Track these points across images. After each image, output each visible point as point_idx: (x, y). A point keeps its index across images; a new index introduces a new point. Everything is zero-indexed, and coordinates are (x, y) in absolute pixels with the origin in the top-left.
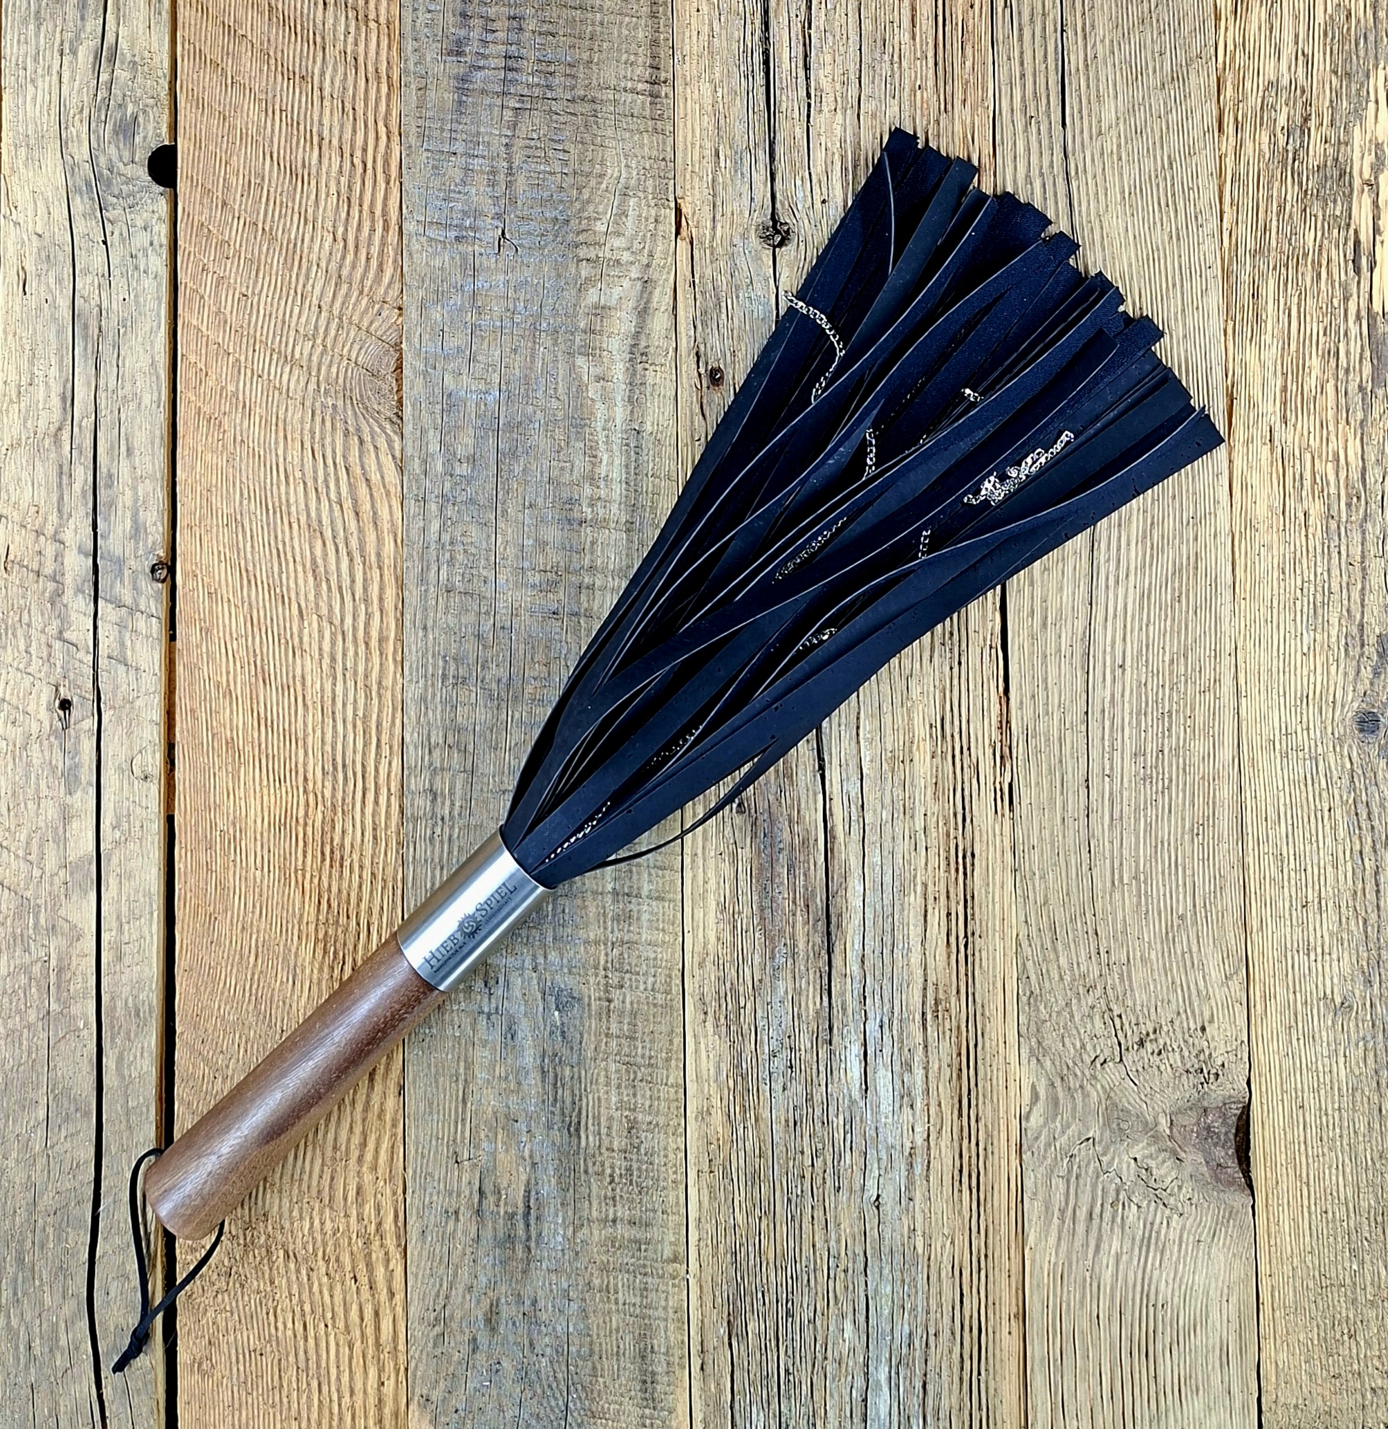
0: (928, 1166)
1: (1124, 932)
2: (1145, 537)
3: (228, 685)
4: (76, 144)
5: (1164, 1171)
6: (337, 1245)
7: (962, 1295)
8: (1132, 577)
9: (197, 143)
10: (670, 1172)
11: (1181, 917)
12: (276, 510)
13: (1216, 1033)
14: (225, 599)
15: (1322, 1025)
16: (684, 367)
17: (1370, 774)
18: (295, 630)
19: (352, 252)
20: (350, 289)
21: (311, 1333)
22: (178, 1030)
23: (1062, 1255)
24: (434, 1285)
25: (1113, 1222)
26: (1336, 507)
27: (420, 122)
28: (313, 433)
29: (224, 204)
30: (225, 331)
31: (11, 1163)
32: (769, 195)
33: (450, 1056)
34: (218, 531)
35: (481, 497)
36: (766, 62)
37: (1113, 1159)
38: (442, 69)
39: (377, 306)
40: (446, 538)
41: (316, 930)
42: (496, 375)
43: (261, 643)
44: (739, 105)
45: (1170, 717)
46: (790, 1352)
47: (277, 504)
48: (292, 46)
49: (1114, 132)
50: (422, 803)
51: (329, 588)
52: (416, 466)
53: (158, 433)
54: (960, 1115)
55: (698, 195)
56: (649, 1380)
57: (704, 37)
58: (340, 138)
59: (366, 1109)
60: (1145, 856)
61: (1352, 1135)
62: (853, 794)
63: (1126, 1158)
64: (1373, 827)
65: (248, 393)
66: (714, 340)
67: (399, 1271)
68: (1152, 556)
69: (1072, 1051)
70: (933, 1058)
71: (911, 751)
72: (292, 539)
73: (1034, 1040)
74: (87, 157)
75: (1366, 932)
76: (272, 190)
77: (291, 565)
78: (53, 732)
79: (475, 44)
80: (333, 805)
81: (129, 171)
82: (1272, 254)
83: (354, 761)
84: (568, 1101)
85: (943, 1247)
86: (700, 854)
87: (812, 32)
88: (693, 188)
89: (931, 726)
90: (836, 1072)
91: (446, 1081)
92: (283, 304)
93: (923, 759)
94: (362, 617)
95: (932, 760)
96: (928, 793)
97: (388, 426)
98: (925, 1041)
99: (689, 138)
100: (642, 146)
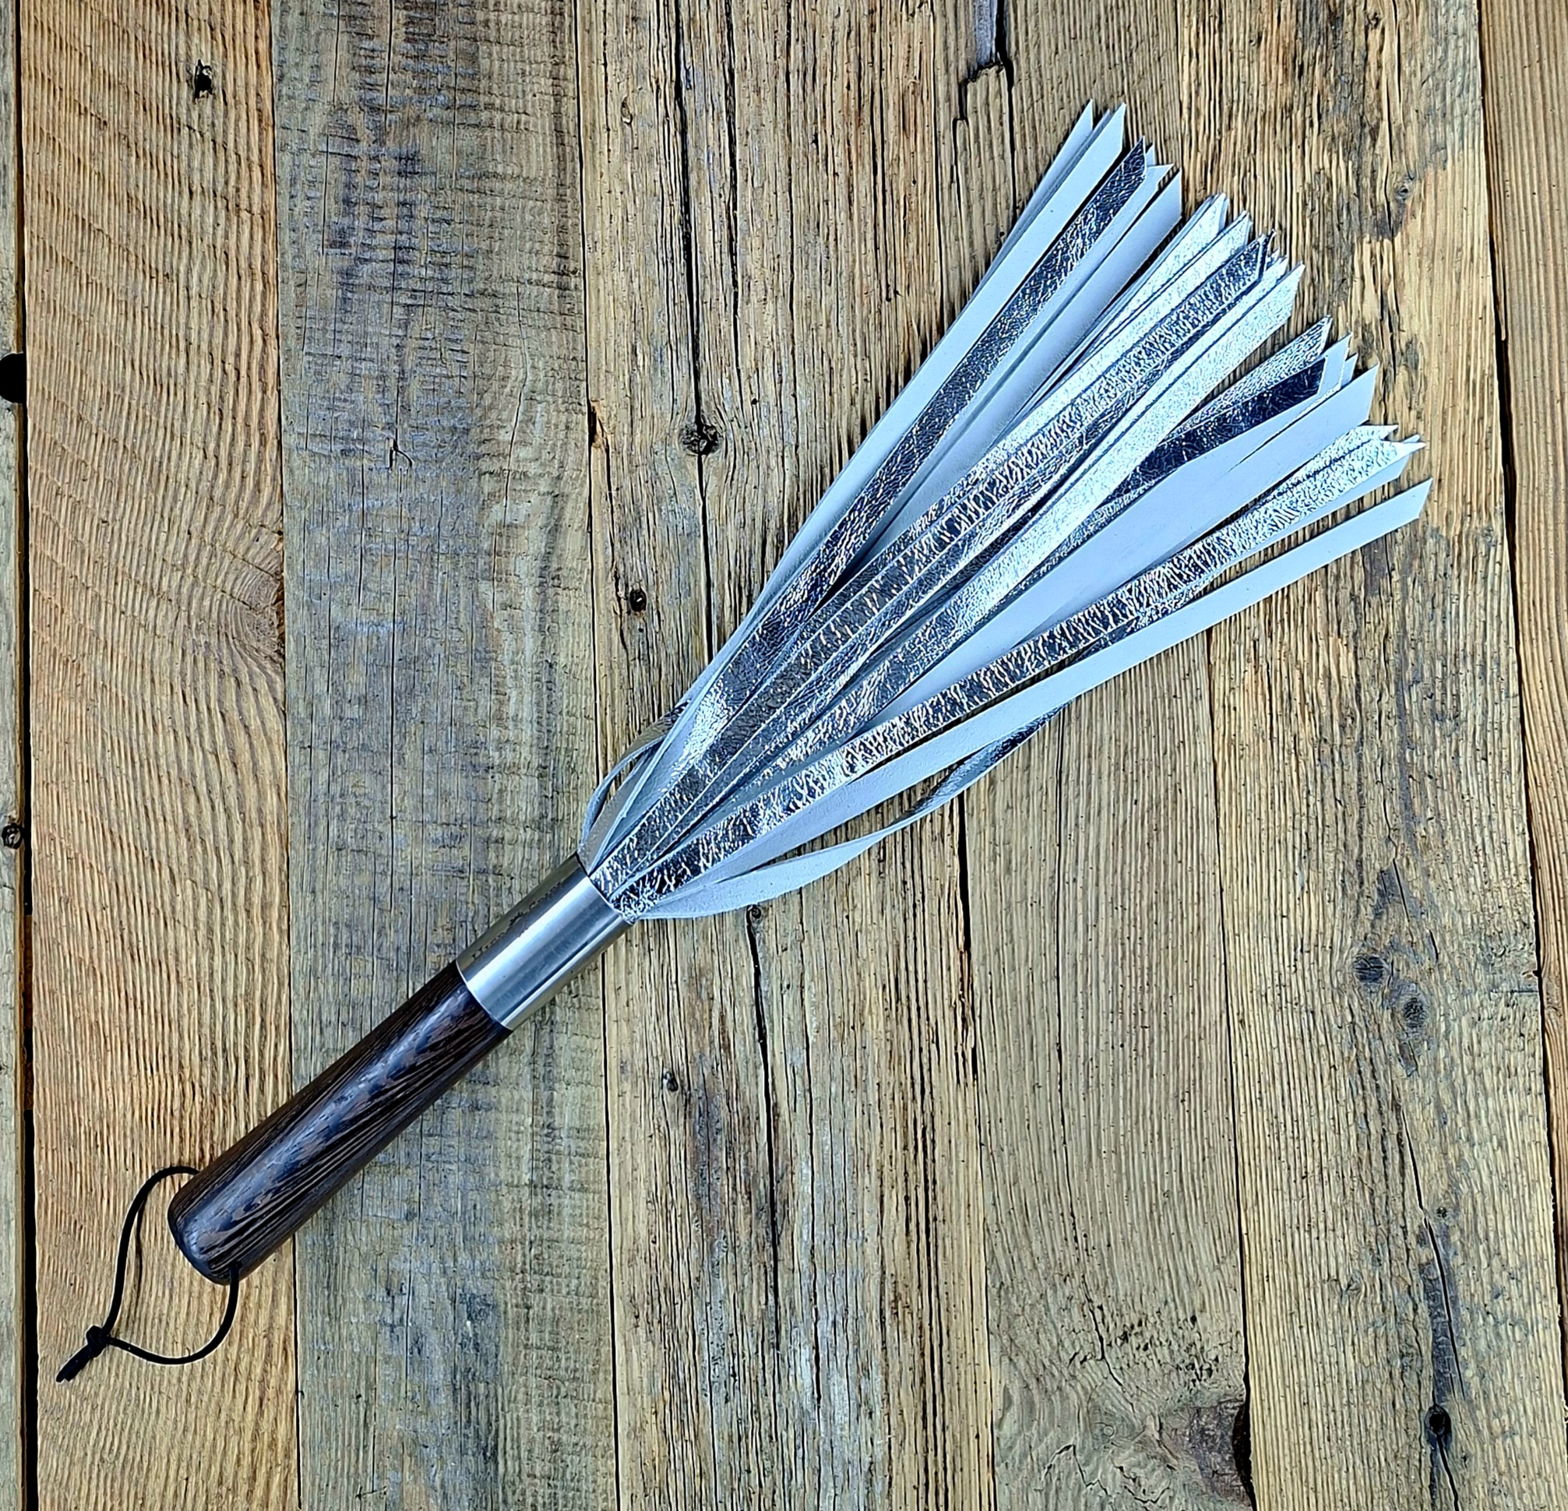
0: (890, 1484)
1: (1104, 1213)
2: (1117, 770)
3: (92, 962)
5: (1154, 1481)
8: (1104, 813)
9: (49, 352)
10: (600, 1499)
11: (1167, 1194)
12: (142, 763)
13: (1208, 1323)
14: (87, 865)
15: (1327, 1309)
16: (602, 590)
17: (1373, 1027)
18: (167, 899)
19: (225, 471)
20: (223, 512)
22: (40, 1355)
26: (1329, 730)
27: (300, 323)
28: (183, 674)
29: (80, 419)
30: (82, 563)
32: (693, 395)
33: (349, 1375)
34: (77, 789)
35: (374, 743)
36: (687, 248)
37: (1097, 1469)
38: (324, 263)
39: (254, 531)
40: (335, 789)
42: (390, 605)
43: (128, 913)
44: (657, 298)
45: (1150, 968)
47: (144, 757)
48: (154, 241)
51: (205, 850)
52: (301, 709)
53: (8, 679)
54: (925, 1427)
55: (613, 398)
57: (617, 221)
58: (210, 343)
60: (1125, 1127)
61: (1363, 1433)
62: (798, 1067)
63: (1111, 1467)
64: (1378, 1087)
65: (109, 631)
66: (634, 560)
68: (1126, 789)
69: (1048, 1348)
70: (893, 1361)
71: (861, 1014)
72: (161, 795)
73: (1005, 1337)
75: (1373, 1204)
76: (134, 403)
77: (161, 824)
79: (361, 234)
80: (214, 1097)
83: (235, 1044)
84: (483, 1422)
86: (627, 1138)
87: (738, 213)
88: (608, 389)
89: (884, 987)
90: (784, 1380)
91: (345, 1404)
92: (148, 530)
93: (876, 1023)
94: (243, 881)
95: (885, 1025)
96: (882, 1065)
97: (268, 666)
98: (884, 1342)
99: (603, 333)
100: (550, 344)
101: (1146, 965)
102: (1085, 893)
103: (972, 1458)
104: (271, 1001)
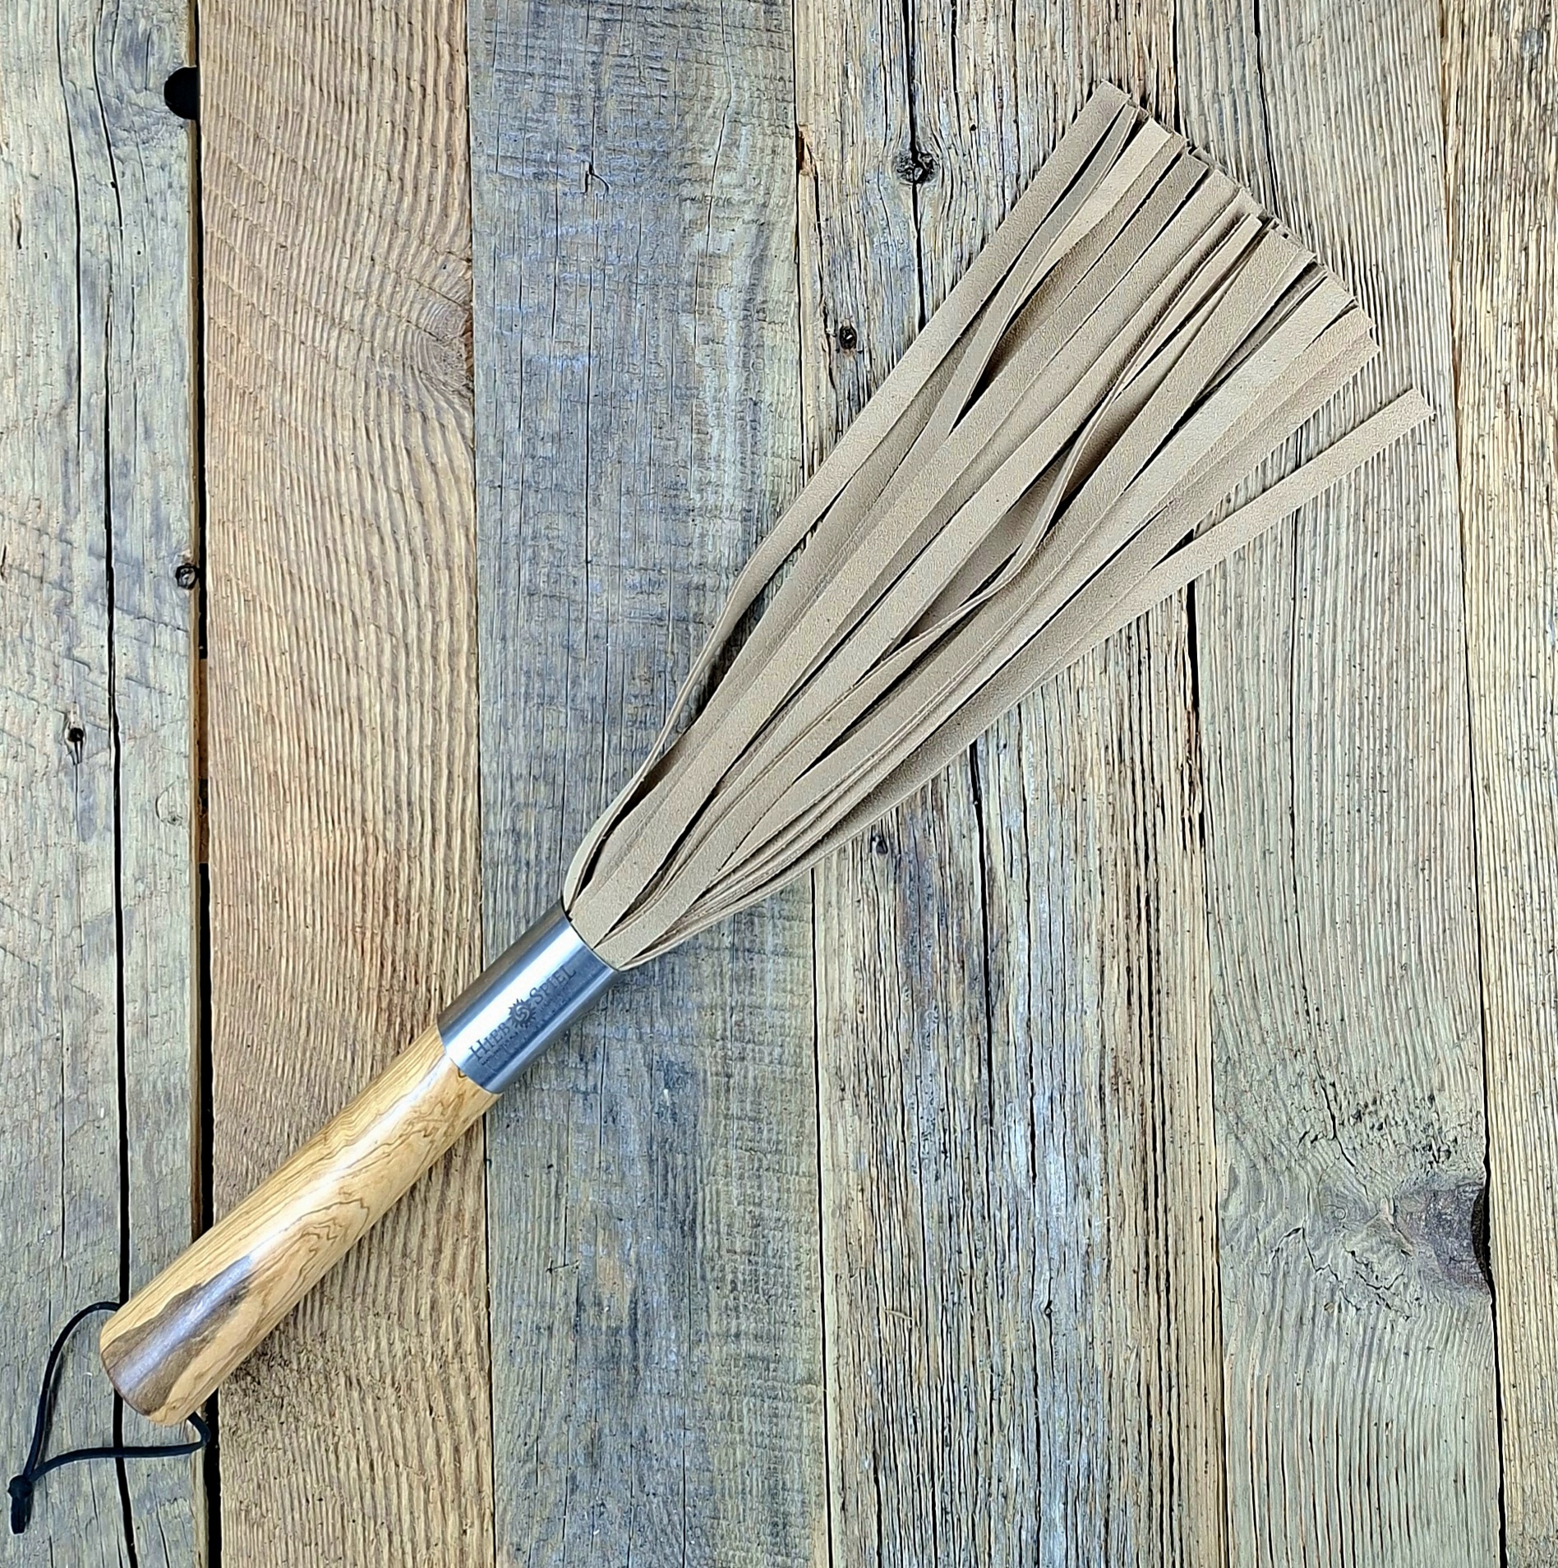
0: (1109, 1267)
1: (1338, 985)
2: (1356, 520)
3: (270, 709)
4: (77, 68)
5: (1388, 1267)
6: (407, 1369)
7: (1150, 1417)
8: (1342, 565)
9: (223, 66)
10: (803, 1278)
11: (1404, 967)
12: (324, 501)
13: (1447, 1103)
14: (265, 608)
16: (809, 327)
18: (349, 644)
19: (410, 193)
20: (408, 237)
21: (379, 1473)
22: (216, 1118)
23: (1268, 1368)
24: (525, 1414)
25: (1328, 1326)
27: (490, 37)
28: (366, 409)
29: (257, 137)
30: (260, 289)
31: (21, 1277)
32: (908, 121)
33: (539, 1145)
34: (255, 527)
35: (568, 483)
37: (1327, 1253)
39: (441, 258)
40: (528, 531)
41: (379, 997)
42: (585, 338)
43: (309, 660)
44: (870, 15)
45: (1389, 730)
46: (947, 1488)
47: (325, 495)
49: (1318, 42)
50: (502, 846)
51: (389, 593)
52: (491, 446)
53: (181, 411)
54: (1146, 1209)
55: (823, 123)
56: (780, 1522)
58: (394, 58)
59: (441, 1208)
60: (1361, 896)
62: (1014, 830)
63: (1342, 1252)
65: (288, 362)
66: (845, 295)
67: (484, 1396)
68: (1366, 541)
69: (1277, 1126)
70: (1113, 1139)
71: (1083, 776)
72: (343, 535)
73: (1231, 1114)
74: (91, 83)
76: (314, 121)
77: (343, 566)
78: (62, 767)
80: (398, 851)
81: (141, 99)
82: (1506, 182)
83: (421, 798)
84: (681, 1194)
85: (1127, 1360)
86: (834, 902)
88: (817, 113)
89: (1107, 748)
90: (997, 1158)
91: (535, 1172)
92: (328, 256)
93: (1097, 784)
94: (429, 626)
95: (1108, 787)
96: (1104, 827)
97: (456, 401)
98: (1103, 1119)
99: (812, 53)
100: (755, 63)
101: (1385, 726)
102: (1320, 650)
103: (1195, 1242)
104: (459, 753)
